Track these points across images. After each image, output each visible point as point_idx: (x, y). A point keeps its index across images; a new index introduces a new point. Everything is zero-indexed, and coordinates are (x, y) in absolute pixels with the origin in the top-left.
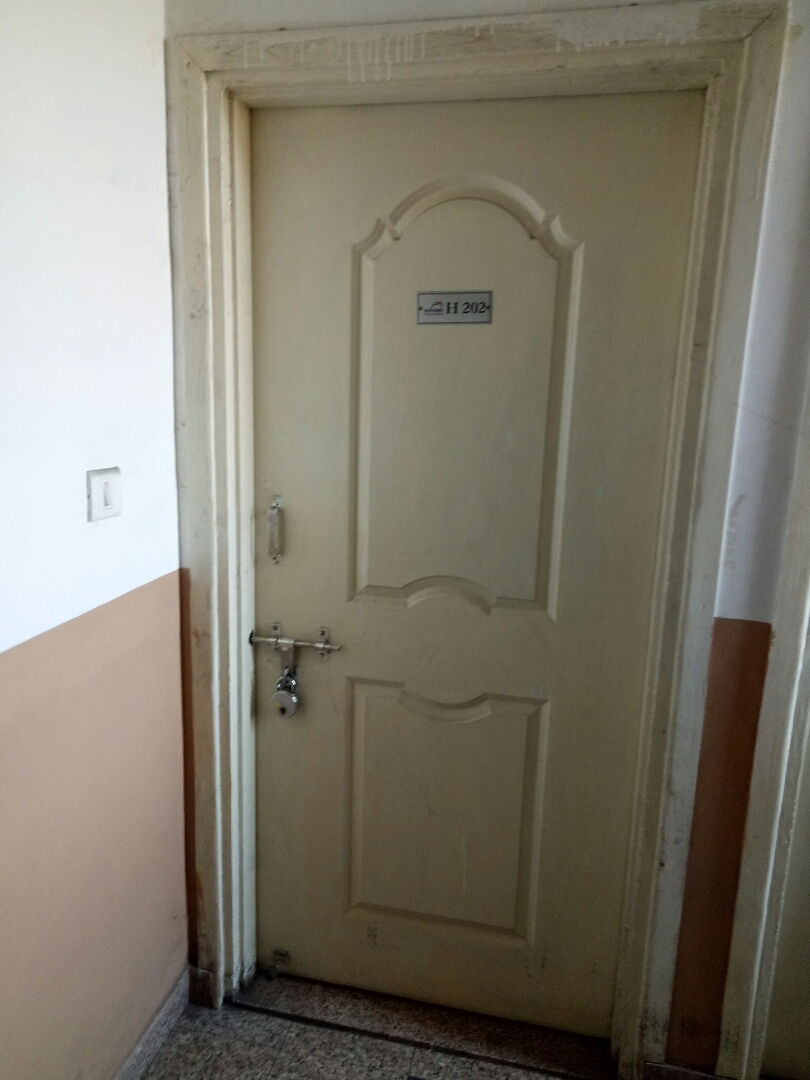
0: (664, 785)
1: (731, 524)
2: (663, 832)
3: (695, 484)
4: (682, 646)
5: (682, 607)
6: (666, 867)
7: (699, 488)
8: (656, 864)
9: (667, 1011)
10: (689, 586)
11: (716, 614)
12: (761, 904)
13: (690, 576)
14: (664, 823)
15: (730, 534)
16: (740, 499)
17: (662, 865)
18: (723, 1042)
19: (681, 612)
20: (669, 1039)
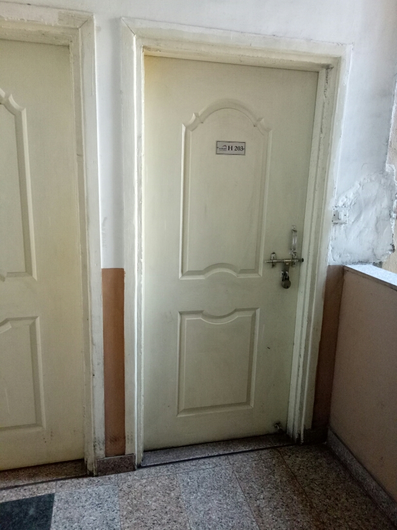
0: (90, 342)
1: (103, 230)
2: (92, 362)
3: (86, 214)
4: (90, 283)
5: (88, 266)
6: (95, 376)
7: (88, 216)
8: (92, 376)
9: (104, 436)
10: (89, 257)
11: (102, 267)
12: (134, 381)
13: (89, 253)
14: (92, 358)
15: (103, 234)
16: (105, 219)
17: (94, 375)
18: (127, 441)
19: (88, 268)
20: (105, 448)
